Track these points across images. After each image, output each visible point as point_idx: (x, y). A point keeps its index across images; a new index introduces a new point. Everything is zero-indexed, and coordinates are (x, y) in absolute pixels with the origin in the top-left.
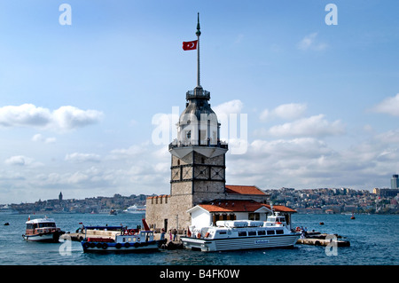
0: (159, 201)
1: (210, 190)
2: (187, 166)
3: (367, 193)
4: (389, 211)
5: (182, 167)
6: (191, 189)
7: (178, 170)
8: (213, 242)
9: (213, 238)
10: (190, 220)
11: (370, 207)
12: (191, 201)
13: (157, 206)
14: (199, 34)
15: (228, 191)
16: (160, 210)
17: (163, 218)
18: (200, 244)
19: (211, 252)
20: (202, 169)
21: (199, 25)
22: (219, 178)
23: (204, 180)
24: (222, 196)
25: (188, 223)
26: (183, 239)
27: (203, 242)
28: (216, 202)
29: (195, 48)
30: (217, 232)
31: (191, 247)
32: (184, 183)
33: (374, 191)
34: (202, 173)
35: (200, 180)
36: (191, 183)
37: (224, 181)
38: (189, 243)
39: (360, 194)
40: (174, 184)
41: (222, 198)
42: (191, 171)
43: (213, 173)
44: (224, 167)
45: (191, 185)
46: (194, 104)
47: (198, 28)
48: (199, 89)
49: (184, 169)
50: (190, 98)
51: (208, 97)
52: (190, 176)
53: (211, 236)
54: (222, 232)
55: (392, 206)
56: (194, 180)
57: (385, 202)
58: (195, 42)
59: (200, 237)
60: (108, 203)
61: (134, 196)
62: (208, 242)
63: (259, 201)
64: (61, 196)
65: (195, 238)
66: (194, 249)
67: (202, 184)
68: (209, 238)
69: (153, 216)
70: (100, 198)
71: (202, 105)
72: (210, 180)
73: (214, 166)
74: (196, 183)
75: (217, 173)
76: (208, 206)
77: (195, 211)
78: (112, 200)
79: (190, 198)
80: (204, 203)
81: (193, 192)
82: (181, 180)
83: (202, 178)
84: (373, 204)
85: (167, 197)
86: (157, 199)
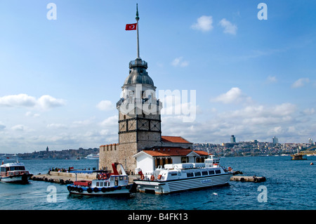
0: (110, 149)
1: (150, 139)
2: (132, 119)
3: (219, 146)
4: (230, 155)
5: (127, 121)
6: (135, 138)
7: (124, 123)
8: (167, 183)
9: (165, 179)
10: (135, 163)
11: (221, 153)
12: (136, 147)
13: (108, 152)
14: (138, 19)
15: (163, 140)
16: (110, 155)
17: (113, 162)
18: (154, 186)
19: (166, 194)
20: (144, 122)
21: (137, 12)
22: (156, 130)
23: (145, 131)
24: (159, 144)
25: (134, 165)
26: (137, 182)
27: (157, 184)
28: (156, 149)
29: (135, 29)
30: (169, 173)
31: (144, 189)
32: (130, 134)
33: (223, 145)
34: (143, 125)
35: (143, 131)
36: (135, 134)
37: (160, 132)
38: (143, 186)
39: (216, 146)
40: (121, 135)
41: (160, 145)
42: (135, 124)
43: (152, 126)
44: (160, 121)
45: (136, 135)
46: (136, 71)
47: (137, 15)
48: (139, 60)
49: (129, 122)
50: (132, 67)
51: (146, 67)
52: (135, 127)
53: (163, 178)
54: (174, 174)
55: (231, 152)
56: (138, 131)
57: (228, 150)
58: (135, 25)
59: (153, 180)
60: (76, 153)
61: (90, 149)
62: (162, 184)
63: (185, 147)
64: (47, 149)
65: (149, 181)
66: (147, 192)
67: (143, 134)
68: (162, 180)
69: (105, 160)
70: (71, 150)
71: (142, 72)
72: (150, 131)
73: (153, 120)
74: (140, 133)
75: (155, 126)
76: (150, 152)
77: (140, 155)
78: (78, 151)
79: (135, 146)
80: (146, 149)
81: (138, 140)
82: (128, 131)
83: (144, 129)
84: (223, 151)
85: (115, 145)
86: (108, 147)
